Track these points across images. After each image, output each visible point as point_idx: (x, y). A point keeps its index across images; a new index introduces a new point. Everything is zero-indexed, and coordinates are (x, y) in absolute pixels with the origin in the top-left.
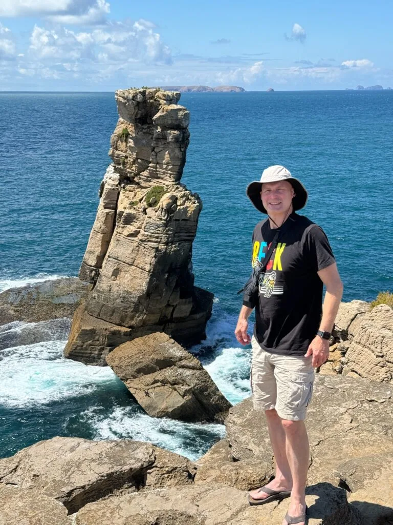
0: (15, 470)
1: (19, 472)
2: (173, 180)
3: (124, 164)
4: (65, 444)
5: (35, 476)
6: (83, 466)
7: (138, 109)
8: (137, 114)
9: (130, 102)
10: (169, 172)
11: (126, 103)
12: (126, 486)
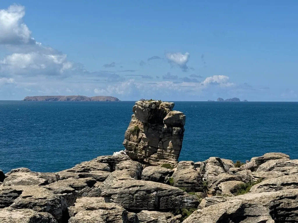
2: (175, 160)
3: (135, 150)
7: (151, 114)
9: (146, 109)
10: (172, 155)
11: (143, 110)
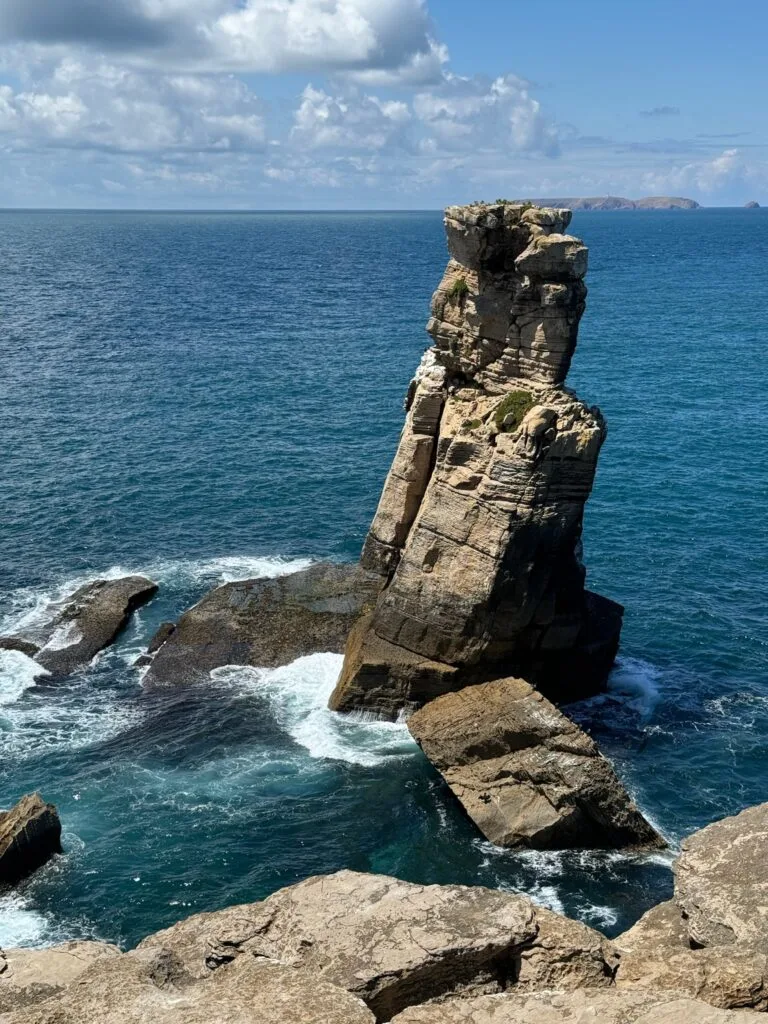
0: (266, 929)
1: (273, 934)
2: (550, 379)
3: (456, 347)
4: (360, 887)
5: (305, 943)
6: (398, 932)
7: (488, 244)
8: (484, 251)
9: (473, 230)
10: (543, 364)
11: (464, 231)
12: (480, 978)
